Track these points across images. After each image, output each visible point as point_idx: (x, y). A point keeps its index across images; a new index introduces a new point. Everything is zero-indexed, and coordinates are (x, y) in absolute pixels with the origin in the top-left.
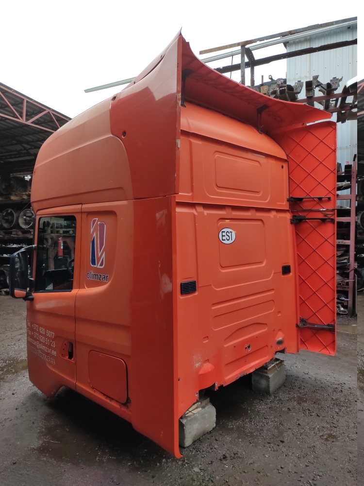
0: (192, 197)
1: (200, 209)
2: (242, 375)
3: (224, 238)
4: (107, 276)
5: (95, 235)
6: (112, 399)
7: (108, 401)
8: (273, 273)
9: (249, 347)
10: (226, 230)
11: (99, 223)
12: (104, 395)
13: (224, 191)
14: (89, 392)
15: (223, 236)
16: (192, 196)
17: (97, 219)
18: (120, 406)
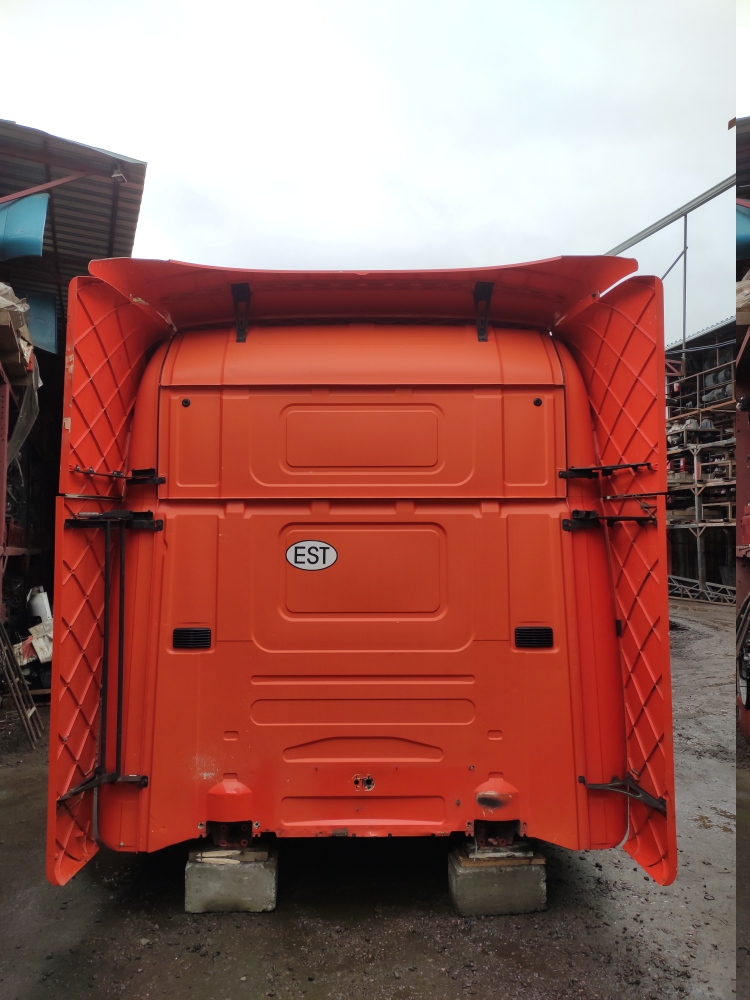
0: (220, 490)
1: (238, 509)
2: (339, 833)
3: (299, 559)
8: (472, 639)
9: (369, 782)
10: (308, 544)
13: (311, 473)
15: (296, 555)
16: (220, 487)
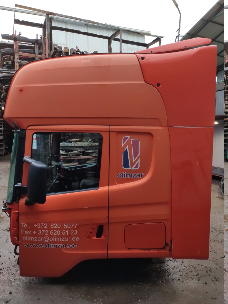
4: (141, 175)
5: (127, 147)
6: (150, 249)
7: (147, 252)
11: (131, 139)
12: (142, 249)
14: (125, 253)
17: (129, 137)
18: (158, 250)
